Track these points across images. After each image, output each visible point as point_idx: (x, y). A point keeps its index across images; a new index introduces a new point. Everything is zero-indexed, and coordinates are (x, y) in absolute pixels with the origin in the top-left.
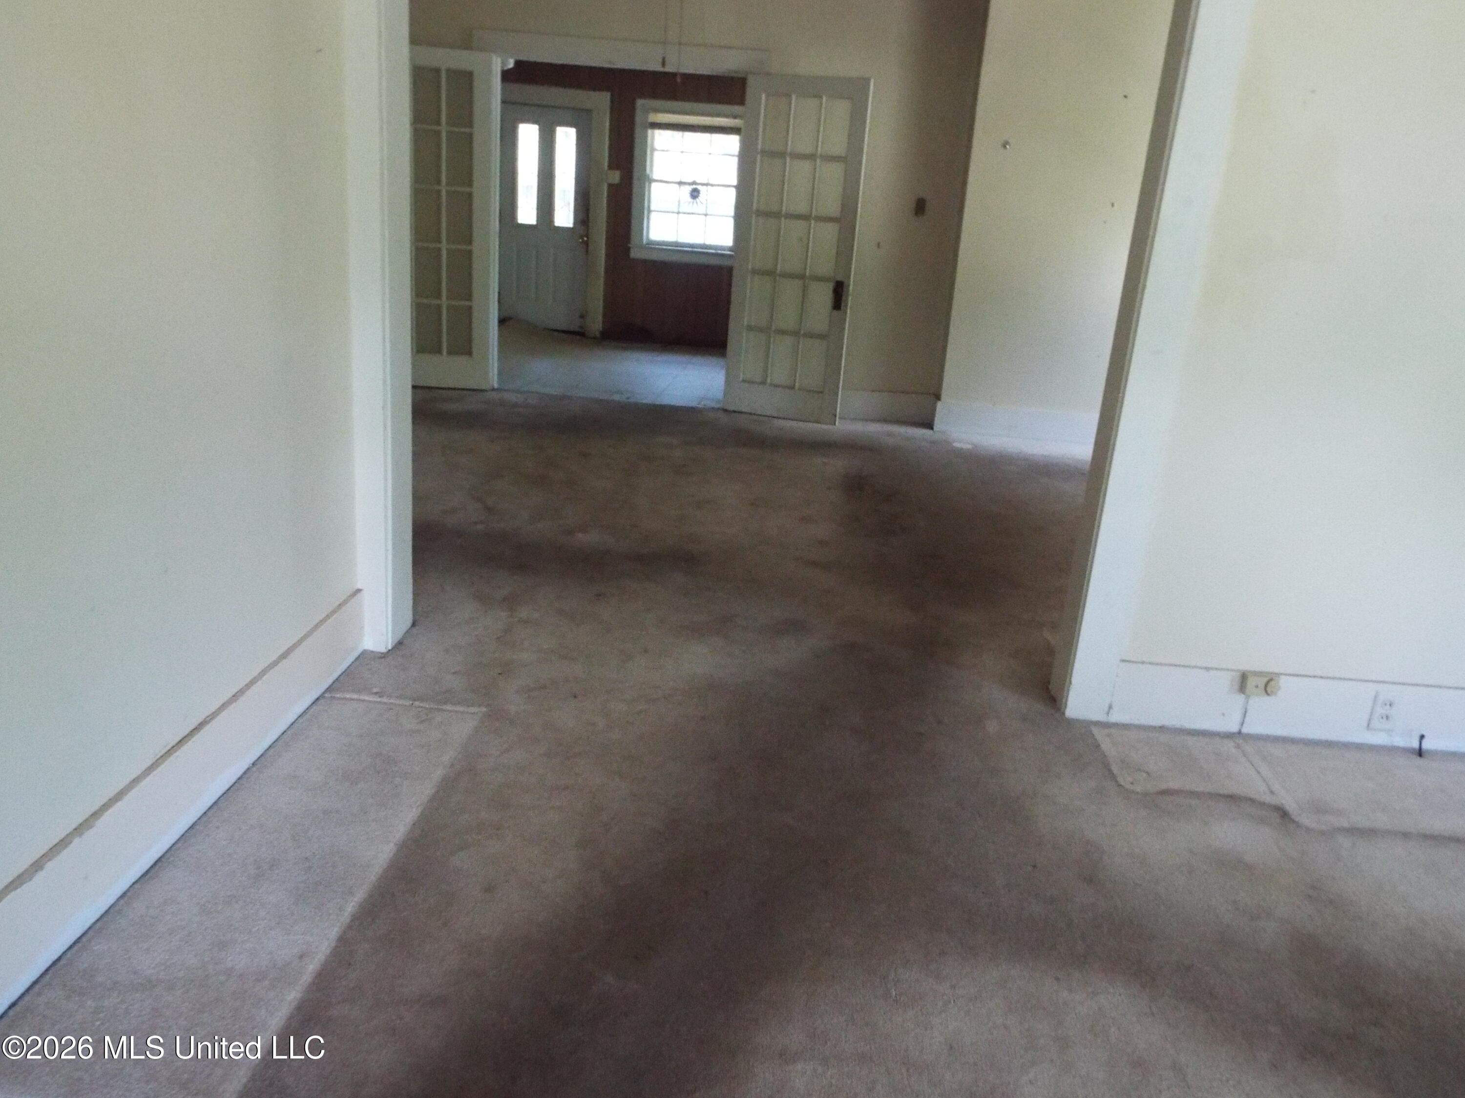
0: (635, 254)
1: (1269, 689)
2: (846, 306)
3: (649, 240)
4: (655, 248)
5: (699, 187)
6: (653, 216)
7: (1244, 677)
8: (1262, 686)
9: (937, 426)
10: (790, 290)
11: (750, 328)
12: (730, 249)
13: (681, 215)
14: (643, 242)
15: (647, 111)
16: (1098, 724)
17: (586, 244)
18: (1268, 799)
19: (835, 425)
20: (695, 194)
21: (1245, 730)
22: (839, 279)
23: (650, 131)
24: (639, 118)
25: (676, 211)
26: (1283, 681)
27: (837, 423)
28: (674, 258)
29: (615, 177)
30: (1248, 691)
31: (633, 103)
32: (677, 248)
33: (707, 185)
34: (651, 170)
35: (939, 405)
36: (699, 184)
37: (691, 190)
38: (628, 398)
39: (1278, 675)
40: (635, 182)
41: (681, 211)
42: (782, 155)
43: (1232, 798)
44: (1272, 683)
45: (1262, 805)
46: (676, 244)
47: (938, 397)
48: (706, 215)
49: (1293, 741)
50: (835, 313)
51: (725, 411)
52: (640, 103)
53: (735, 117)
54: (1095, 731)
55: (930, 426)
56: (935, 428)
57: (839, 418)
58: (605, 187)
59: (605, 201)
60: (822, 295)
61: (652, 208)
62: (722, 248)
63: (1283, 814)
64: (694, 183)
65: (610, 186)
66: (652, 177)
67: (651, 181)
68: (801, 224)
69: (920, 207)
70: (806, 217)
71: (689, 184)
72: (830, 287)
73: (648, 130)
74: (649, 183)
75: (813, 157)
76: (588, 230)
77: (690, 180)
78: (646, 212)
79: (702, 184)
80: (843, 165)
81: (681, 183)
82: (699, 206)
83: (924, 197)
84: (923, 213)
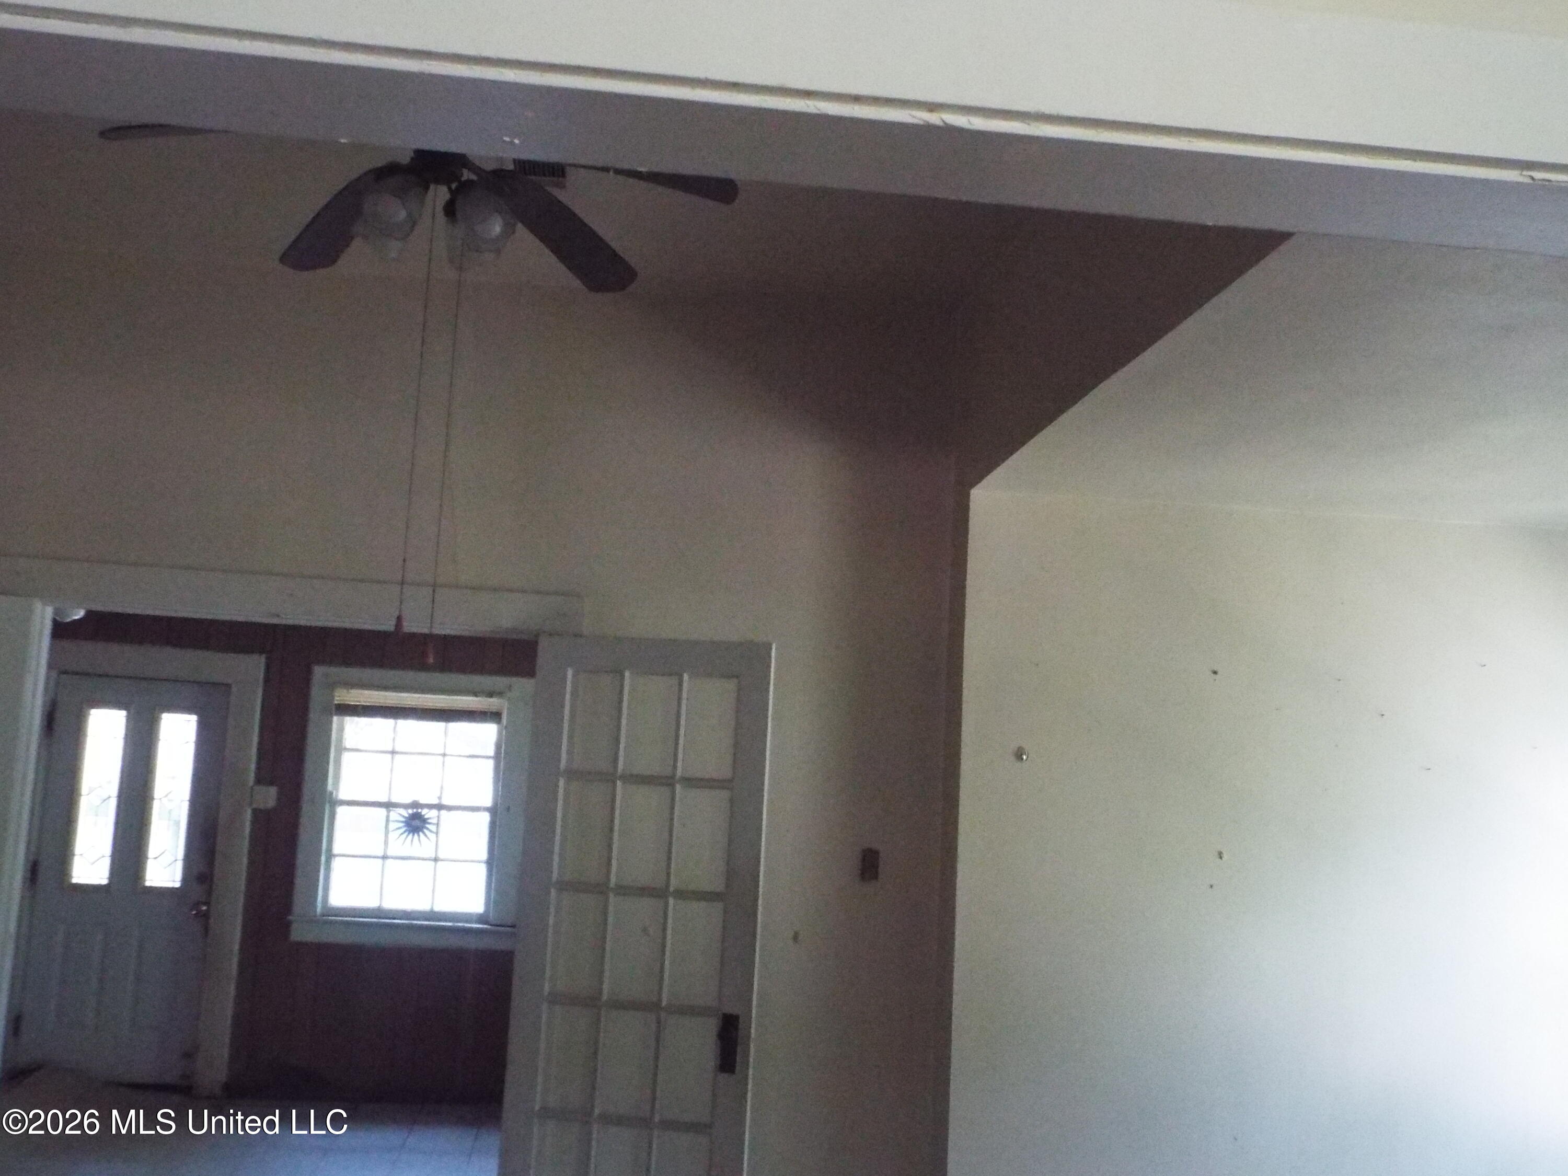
0: (300, 933)
2: (745, 1064)
3: (327, 906)
4: (336, 922)
5: (425, 812)
6: (336, 864)
12: (481, 919)
13: (389, 861)
14: (315, 911)
15: (332, 683)
17: (206, 916)
20: (417, 823)
22: (730, 1010)
23: (335, 719)
24: (316, 693)
25: (381, 854)
28: (372, 937)
29: (269, 797)
31: (309, 672)
32: (379, 920)
33: (440, 807)
34: (336, 785)
36: (423, 806)
37: (408, 816)
40: (306, 808)
41: (389, 853)
42: (608, 777)
46: (379, 913)
48: (436, 860)
50: (723, 1077)
52: (319, 672)
53: (490, 695)
58: (248, 815)
59: (246, 843)
60: (697, 1043)
61: (336, 849)
62: (467, 918)
64: (415, 805)
65: (258, 814)
66: (337, 796)
67: (335, 803)
68: (646, 905)
69: (869, 865)
70: (659, 893)
71: (406, 806)
72: (710, 1028)
73: (332, 717)
74: (330, 806)
75: (668, 781)
76: (209, 892)
77: (408, 800)
78: (323, 858)
79: (430, 807)
80: (725, 794)
81: (389, 805)
82: (422, 845)
83: (875, 846)
84: (875, 876)
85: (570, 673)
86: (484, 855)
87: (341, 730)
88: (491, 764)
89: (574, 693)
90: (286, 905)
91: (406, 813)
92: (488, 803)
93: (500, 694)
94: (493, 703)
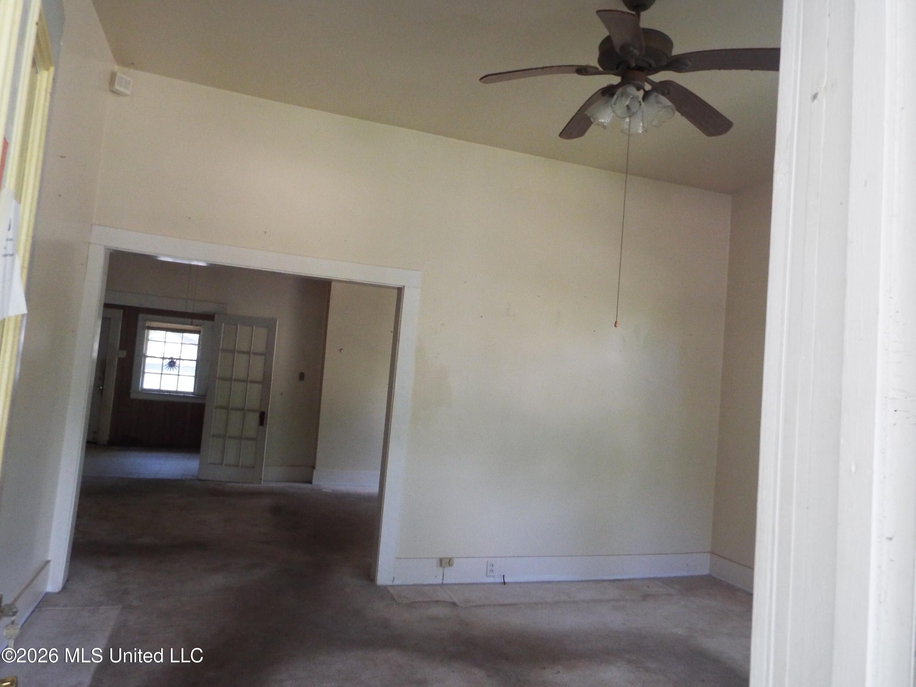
0: (133, 396)
1: (450, 564)
2: (267, 424)
3: (142, 388)
4: (146, 393)
5: (175, 361)
6: (146, 375)
7: (441, 560)
8: (448, 563)
9: (314, 482)
10: (235, 417)
11: (214, 436)
12: (192, 393)
13: (163, 375)
14: (139, 389)
15: (146, 320)
16: (389, 586)
17: (102, 390)
18: (448, 600)
19: (261, 484)
20: (172, 364)
21: (444, 582)
22: (263, 411)
23: (146, 331)
24: (140, 323)
25: (161, 373)
26: (455, 560)
27: (262, 483)
28: (157, 398)
29: (123, 354)
30: (443, 565)
31: (137, 317)
32: (160, 393)
34: (146, 350)
35: (315, 473)
36: (175, 359)
37: (169, 361)
38: (139, 476)
39: (453, 558)
40: (136, 357)
41: (164, 373)
42: (233, 351)
43: (437, 602)
44: (451, 561)
45: (447, 602)
47: (314, 468)
48: (178, 375)
49: (462, 584)
50: (261, 428)
51: (199, 480)
52: (141, 317)
53: (197, 325)
54: (388, 588)
55: (310, 482)
56: (313, 483)
57: (263, 481)
58: (117, 359)
59: (116, 367)
60: (253, 419)
61: (145, 371)
62: (189, 394)
63: (454, 604)
64: (171, 358)
65: (119, 359)
66: (146, 354)
67: (146, 356)
68: (242, 384)
69: (302, 376)
70: (245, 381)
71: (169, 359)
72: (258, 415)
73: (145, 330)
74: (144, 358)
75: (248, 353)
76: (103, 383)
77: (169, 357)
78: (141, 374)
79: (177, 359)
80: (264, 357)
81: (163, 358)
82: (175, 371)
83: (303, 372)
84: (303, 379)
85: (223, 325)
86: (194, 375)
87: (148, 335)
88: (196, 347)
89: (224, 332)
90: (129, 387)
91: (168, 361)
92: (196, 359)
93: (201, 325)
94: (198, 328)
